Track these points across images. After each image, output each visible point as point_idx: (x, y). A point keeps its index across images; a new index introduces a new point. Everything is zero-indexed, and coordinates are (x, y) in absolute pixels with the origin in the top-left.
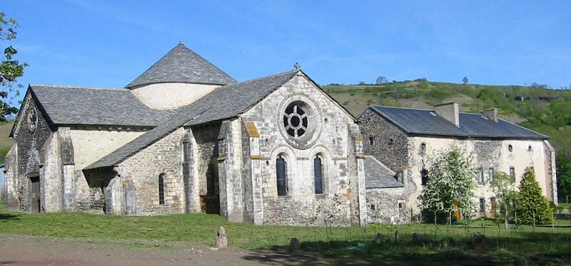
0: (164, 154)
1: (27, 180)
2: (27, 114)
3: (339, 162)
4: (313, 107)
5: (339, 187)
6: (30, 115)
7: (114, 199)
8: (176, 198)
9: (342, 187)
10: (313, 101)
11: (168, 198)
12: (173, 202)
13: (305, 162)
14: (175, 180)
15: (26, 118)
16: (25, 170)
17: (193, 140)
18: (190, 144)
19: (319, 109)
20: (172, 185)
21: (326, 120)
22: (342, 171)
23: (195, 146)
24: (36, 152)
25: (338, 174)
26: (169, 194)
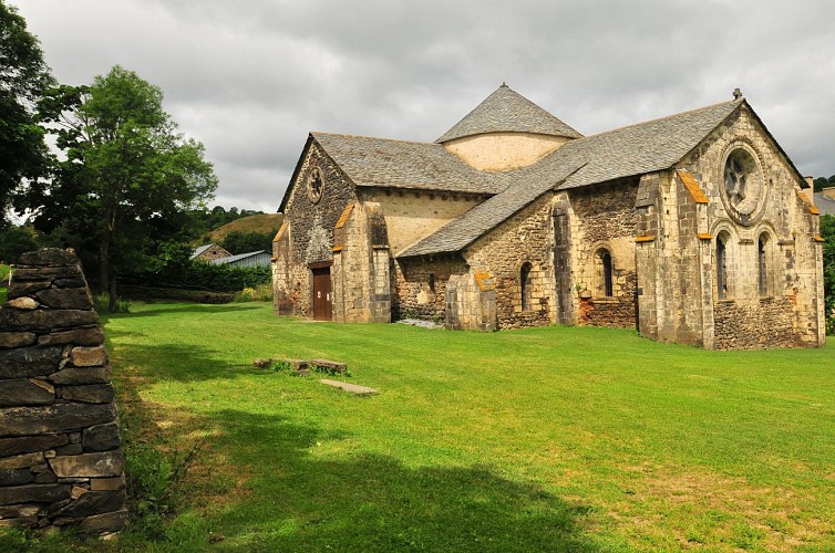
0: (528, 234)
1: (307, 273)
2: (305, 178)
3: (785, 247)
4: (757, 161)
5: (786, 285)
6: (311, 180)
7: (460, 304)
8: (543, 301)
9: (789, 285)
10: (757, 151)
11: (534, 301)
12: (539, 308)
13: (749, 247)
14: (542, 274)
15: (303, 184)
16: (303, 259)
17: (571, 211)
18: (567, 218)
19: (763, 164)
20: (539, 281)
21: (771, 181)
22: (788, 260)
23: (574, 221)
24: (323, 232)
25: (785, 265)
26: (534, 295)
